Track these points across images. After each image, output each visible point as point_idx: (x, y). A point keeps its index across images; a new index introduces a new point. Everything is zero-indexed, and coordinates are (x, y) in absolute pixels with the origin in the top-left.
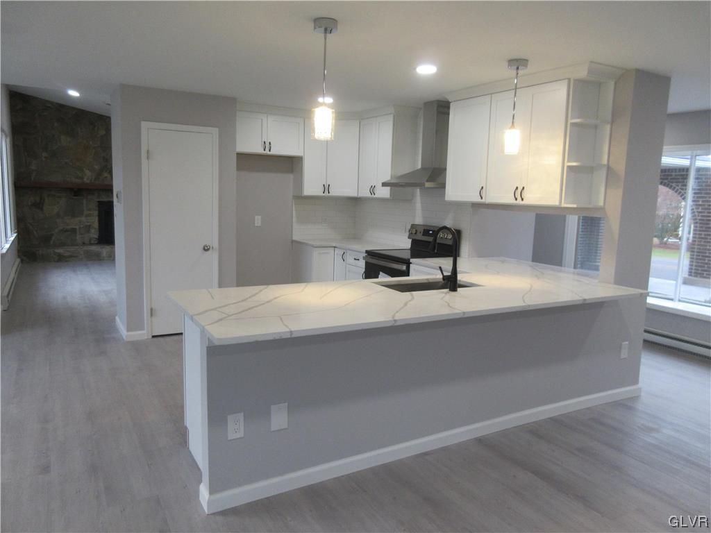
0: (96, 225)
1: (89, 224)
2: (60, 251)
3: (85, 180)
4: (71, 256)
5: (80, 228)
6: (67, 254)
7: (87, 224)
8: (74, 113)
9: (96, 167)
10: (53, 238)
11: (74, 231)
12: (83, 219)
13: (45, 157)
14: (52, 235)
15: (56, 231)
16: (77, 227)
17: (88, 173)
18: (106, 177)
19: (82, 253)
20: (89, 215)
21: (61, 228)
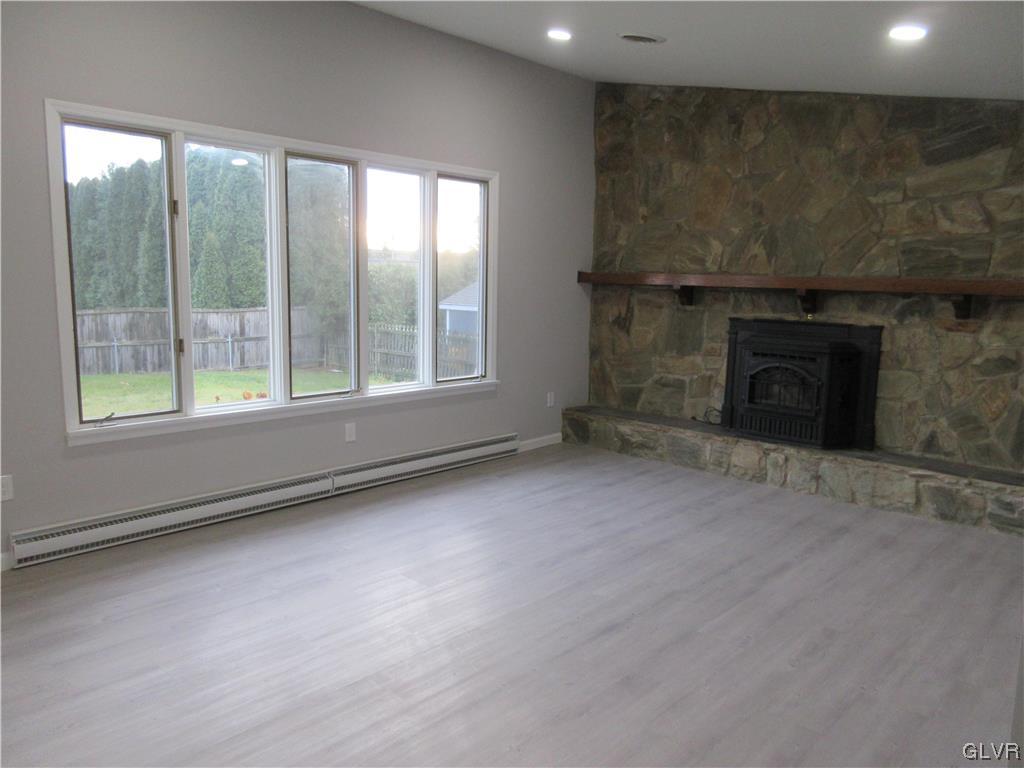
0: (722, 378)
1: (709, 373)
2: (625, 428)
3: (708, 264)
4: (642, 446)
5: (691, 381)
6: (637, 439)
7: (704, 372)
8: (699, 100)
9: (736, 231)
10: (643, 396)
11: (680, 386)
12: (699, 359)
13: (644, 218)
14: (640, 391)
15: (650, 381)
16: (687, 379)
17: (716, 246)
18: (756, 256)
19: (663, 441)
20: (710, 353)
21: (656, 376)
